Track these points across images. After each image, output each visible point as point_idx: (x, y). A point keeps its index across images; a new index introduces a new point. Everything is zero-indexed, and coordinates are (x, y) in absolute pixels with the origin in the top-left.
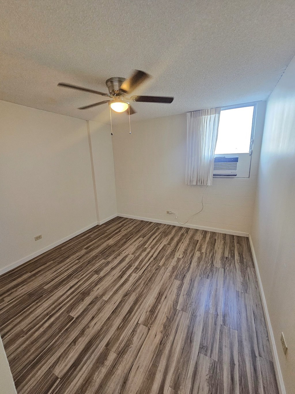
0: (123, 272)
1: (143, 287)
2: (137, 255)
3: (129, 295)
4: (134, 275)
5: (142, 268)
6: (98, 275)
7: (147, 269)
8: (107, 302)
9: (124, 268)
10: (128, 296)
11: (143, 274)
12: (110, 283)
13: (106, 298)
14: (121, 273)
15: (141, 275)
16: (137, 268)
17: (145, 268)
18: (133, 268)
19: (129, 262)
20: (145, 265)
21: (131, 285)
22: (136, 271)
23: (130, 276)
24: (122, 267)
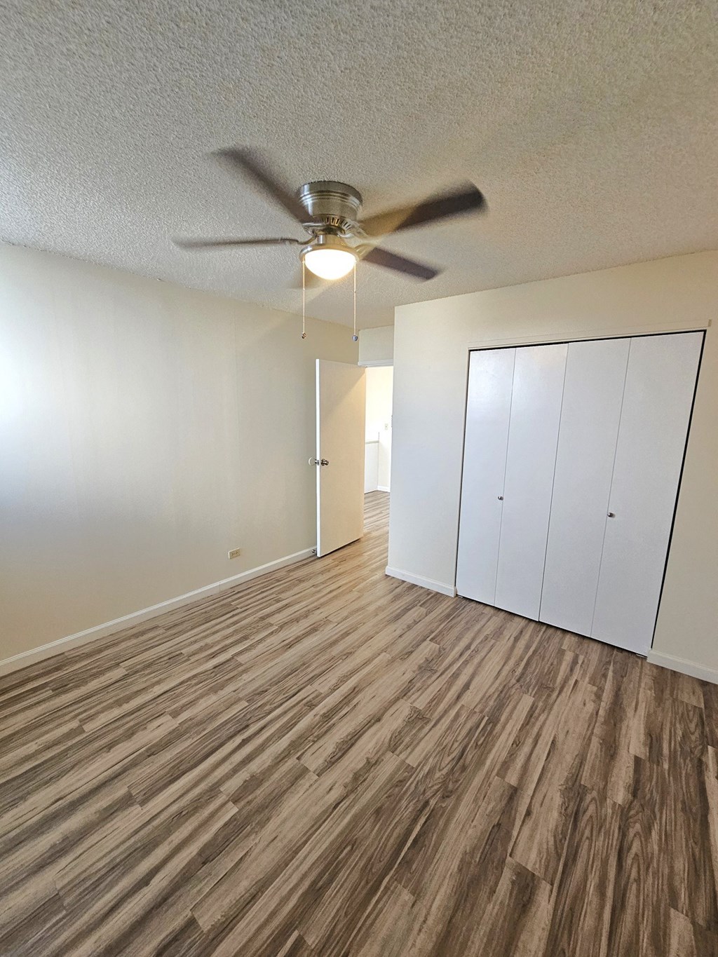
0: (350, 701)
1: (314, 662)
2: (291, 762)
3: (345, 653)
4: (324, 690)
5: (294, 706)
6: (414, 705)
7: (285, 700)
8: (383, 650)
9: (344, 712)
10: (347, 651)
11: (302, 686)
12: (381, 681)
13: (385, 657)
14: (355, 701)
15: (307, 685)
16: (311, 706)
17: (289, 701)
18: (321, 709)
19: (326, 732)
20: (285, 712)
21: (336, 669)
22: (314, 698)
23: (333, 690)
24: (348, 717)
